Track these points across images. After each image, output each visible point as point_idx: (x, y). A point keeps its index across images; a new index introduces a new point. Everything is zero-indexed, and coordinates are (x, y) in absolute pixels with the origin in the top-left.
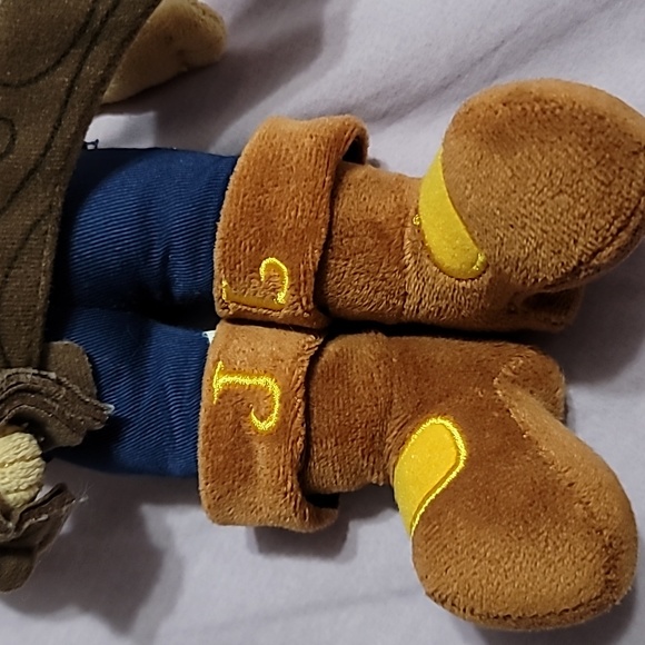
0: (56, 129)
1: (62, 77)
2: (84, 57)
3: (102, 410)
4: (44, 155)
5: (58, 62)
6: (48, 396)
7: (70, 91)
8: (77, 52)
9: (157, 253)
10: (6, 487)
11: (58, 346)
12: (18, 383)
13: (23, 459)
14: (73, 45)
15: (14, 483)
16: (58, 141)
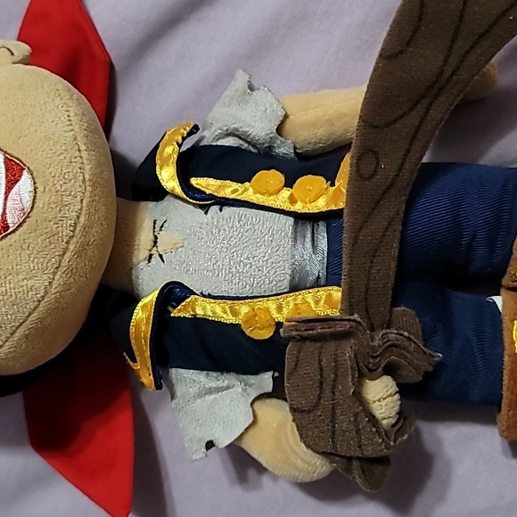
0: (406, 156)
1: (413, 119)
2: (430, 105)
3: (434, 357)
4: (397, 175)
5: (411, 109)
6: (404, 349)
7: (418, 129)
8: (426, 101)
9: (465, 241)
10: (383, 415)
11: (398, 311)
12: (389, 341)
13: (391, 395)
14: (423, 97)
15: (388, 412)
16: (407, 165)
